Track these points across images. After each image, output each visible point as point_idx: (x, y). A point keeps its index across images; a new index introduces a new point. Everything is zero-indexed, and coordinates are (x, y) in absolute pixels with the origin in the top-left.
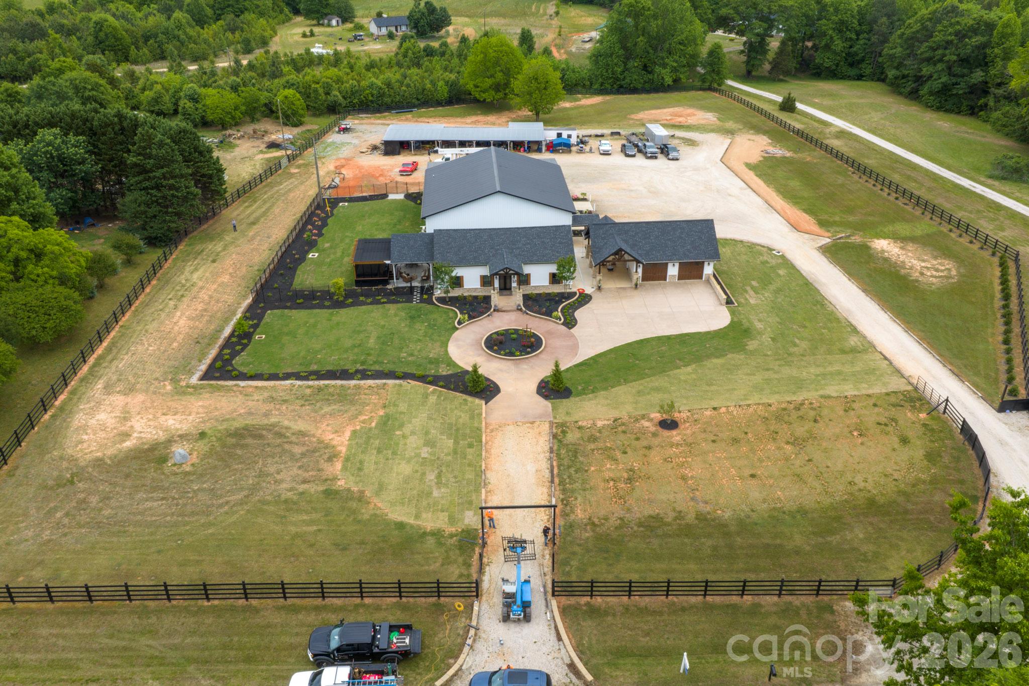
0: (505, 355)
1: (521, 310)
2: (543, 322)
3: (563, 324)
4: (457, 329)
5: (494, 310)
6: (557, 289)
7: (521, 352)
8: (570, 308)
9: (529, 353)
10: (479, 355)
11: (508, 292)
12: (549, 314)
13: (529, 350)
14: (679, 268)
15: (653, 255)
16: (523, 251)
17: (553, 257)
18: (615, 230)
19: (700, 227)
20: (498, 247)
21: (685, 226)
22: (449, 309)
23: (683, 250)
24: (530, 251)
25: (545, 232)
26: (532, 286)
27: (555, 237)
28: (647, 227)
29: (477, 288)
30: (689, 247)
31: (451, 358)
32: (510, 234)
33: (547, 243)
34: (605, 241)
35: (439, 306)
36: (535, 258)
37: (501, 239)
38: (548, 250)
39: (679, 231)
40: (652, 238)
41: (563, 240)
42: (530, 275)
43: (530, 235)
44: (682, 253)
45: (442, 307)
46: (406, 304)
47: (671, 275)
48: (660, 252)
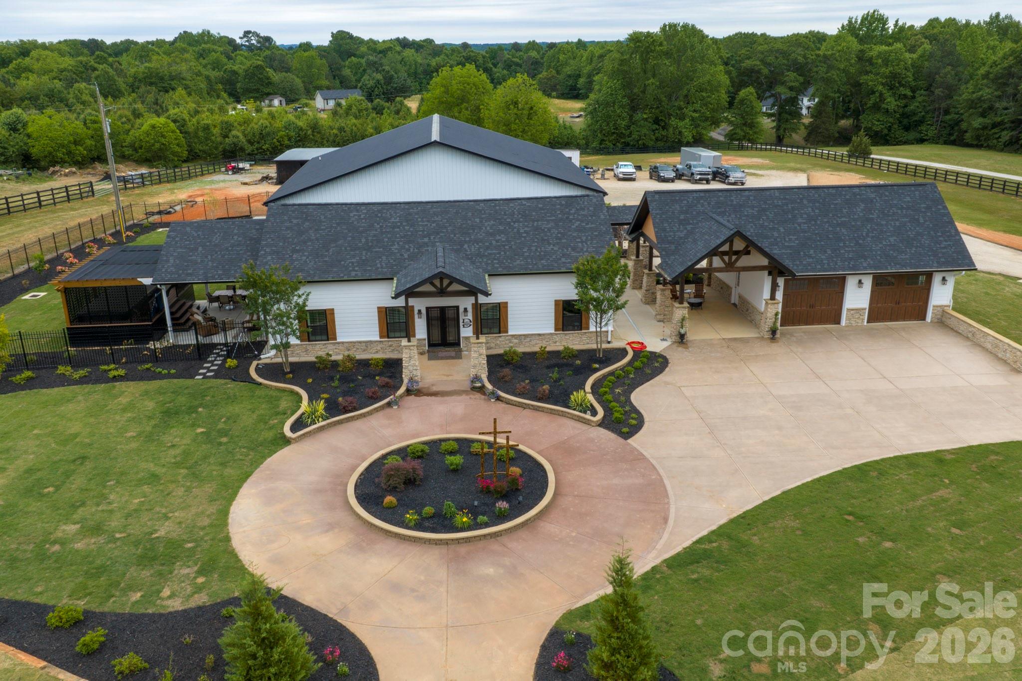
0: (419, 527)
1: (481, 390)
2: (544, 419)
3: (602, 424)
4: (287, 442)
5: (409, 392)
6: (576, 341)
7: (474, 512)
8: (615, 385)
9: (503, 517)
10: (330, 527)
11: (451, 351)
12: (560, 397)
13: (503, 505)
14: (872, 292)
15: (810, 256)
16: (488, 248)
17: (563, 260)
18: (709, 204)
19: (908, 199)
20: (426, 240)
21: (873, 196)
22: (284, 390)
23: (880, 246)
24: (504, 246)
25: (541, 209)
26: (513, 336)
27: (567, 218)
28: (785, 199)
29: (371, 342)
30: (892, 239)
31: (228, 539)
32: (457, 213)
33: (549, 230)
34: (689, 227)
35: (261, 384)
36: (518, 262)
37: (434, 222)
38: (549, 244)
39: (862, 206)
40: (800, 220)
41: (587, 224)
42: (507, 307)
43: (505, 214)
44: (879, 253)
45: (267, 386)
46: (175, 381)
47: (852, 310)
48: (826, 252)
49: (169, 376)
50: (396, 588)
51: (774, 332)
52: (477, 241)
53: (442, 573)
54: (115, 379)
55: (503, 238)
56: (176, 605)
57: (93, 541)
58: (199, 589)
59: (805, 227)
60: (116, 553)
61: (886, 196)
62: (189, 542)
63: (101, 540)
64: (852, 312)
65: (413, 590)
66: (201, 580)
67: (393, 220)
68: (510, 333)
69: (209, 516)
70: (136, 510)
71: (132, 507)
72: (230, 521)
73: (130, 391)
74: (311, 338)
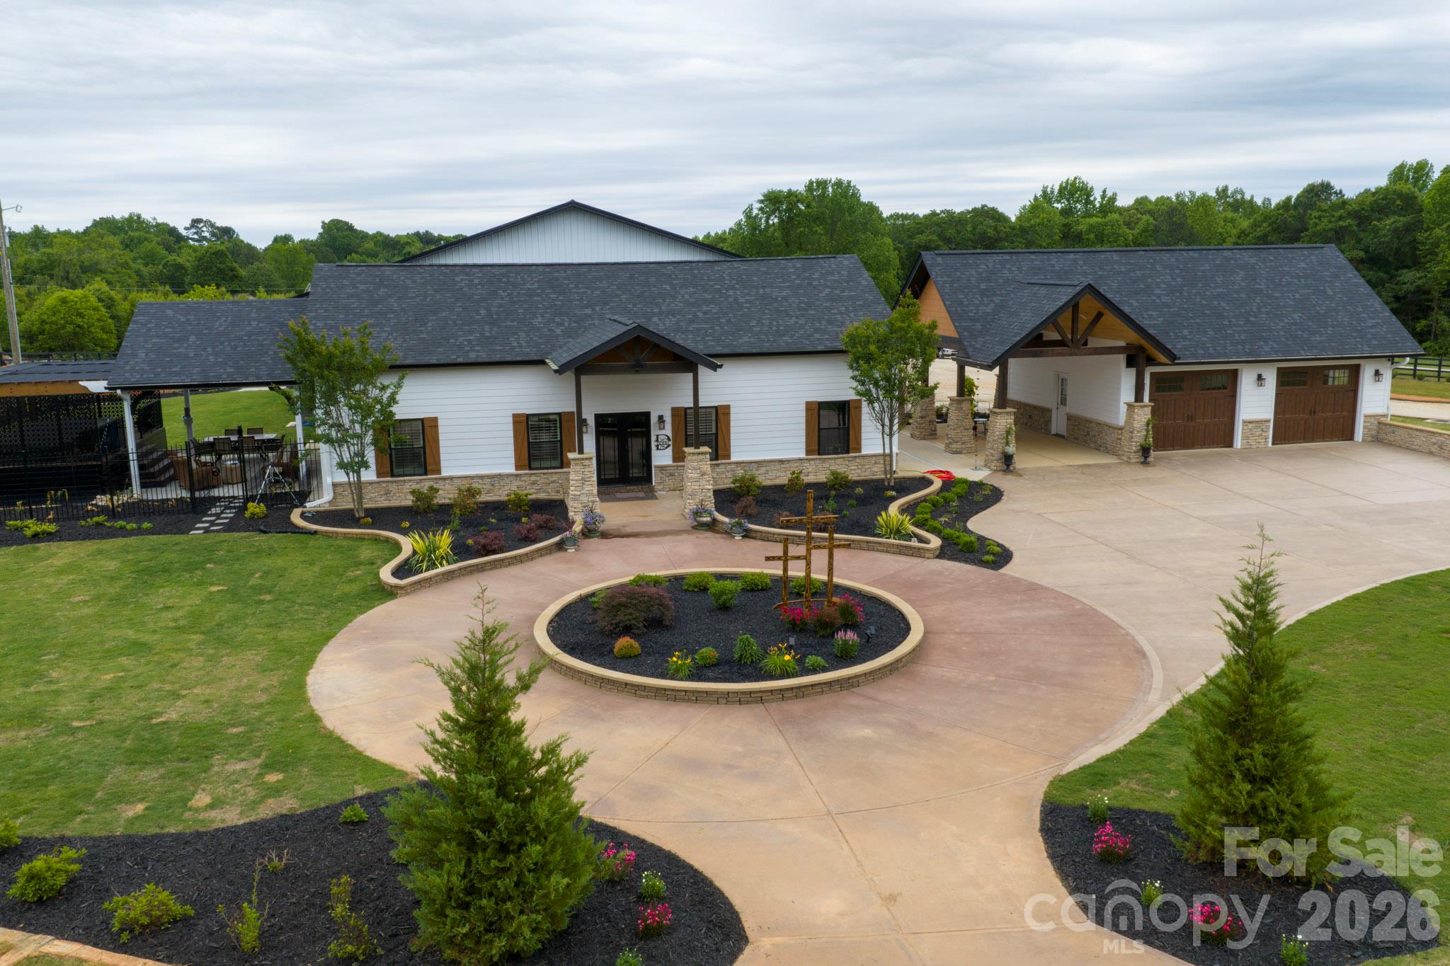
1: (713, 525)
3: (945, 554)
4: (388, 593)
8: (937, 513)
11: (636, 490)
12: (851, 529)
13: (848, 636)
14: (1277, 395)
15: (1184, 338)
16: (692, 321)
17: (817, 336)
18: (1020, 269)
19: (1303, 265)
20: (588, 311)
21: (1253, 260)
22: (361, 538)
23: (1281, 324)
24: (718, 319)
25: (766, 273)
26: (737, 463)
27: (810, 284)
28: (1130, 264)
29: (500, 476)
30: (1296, 316)
31: (315, 719)
32: (632, 277)
33: (785, 299)
34: (997, 300)
35: (315, 532)
36: (746, 339)
37: (596, 289)
38: (790, 316)
39: (1242, 273)
40: (1157, 291)
41: (843, 291)
42: (728, 414)
43: (709, 280)
44: (1282, 333)
45: (326, 534)
46: (155, 537)
47: (1250, 422)
48: (1206, 332)
49: (140, 532)
50: (693, 765)
51: (1145, 451)
52: (672, 313)
53: (774, 740)
54: (36, 537)
55: (714, 309)
56: (231, 817)
57: (23, 734)
58: (276, 791)
59: (1167, 299)
60: (77, 748)
61: (1272, 261)
62: (234, 726)
63: (41, 732)
64: (1250, 426)
65: (729, 767)
66: (273, 778)
67: (528, 286)
68: (734, 458)
69: (264, 690)
70: (109, 689)
71: (99, 685)
72: (310, 694)
73: (66, 553)
74: (396, 471)
